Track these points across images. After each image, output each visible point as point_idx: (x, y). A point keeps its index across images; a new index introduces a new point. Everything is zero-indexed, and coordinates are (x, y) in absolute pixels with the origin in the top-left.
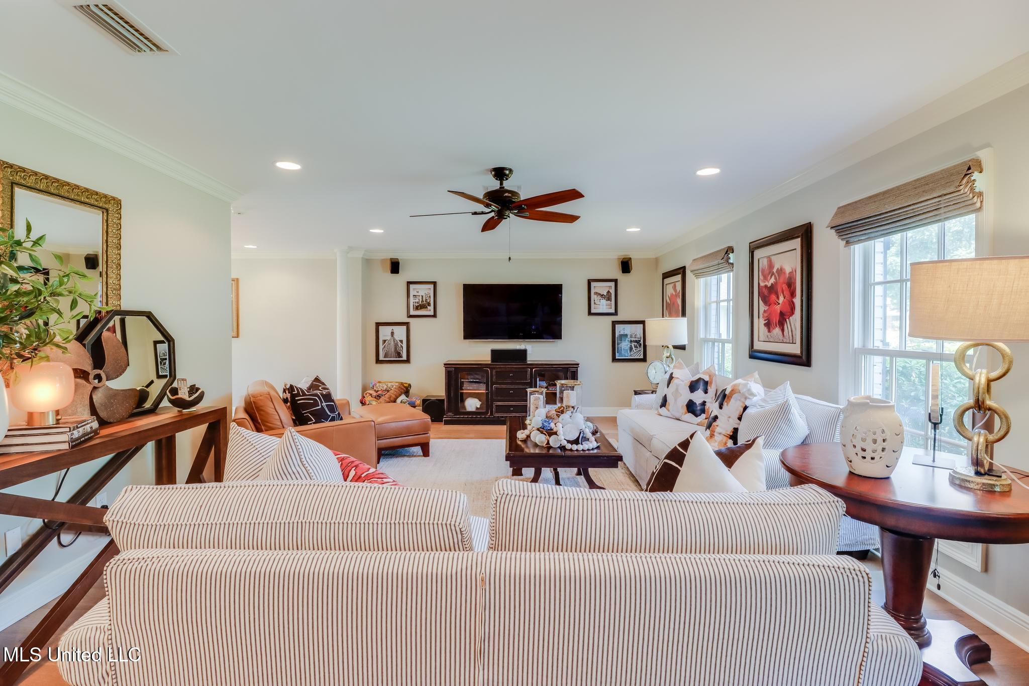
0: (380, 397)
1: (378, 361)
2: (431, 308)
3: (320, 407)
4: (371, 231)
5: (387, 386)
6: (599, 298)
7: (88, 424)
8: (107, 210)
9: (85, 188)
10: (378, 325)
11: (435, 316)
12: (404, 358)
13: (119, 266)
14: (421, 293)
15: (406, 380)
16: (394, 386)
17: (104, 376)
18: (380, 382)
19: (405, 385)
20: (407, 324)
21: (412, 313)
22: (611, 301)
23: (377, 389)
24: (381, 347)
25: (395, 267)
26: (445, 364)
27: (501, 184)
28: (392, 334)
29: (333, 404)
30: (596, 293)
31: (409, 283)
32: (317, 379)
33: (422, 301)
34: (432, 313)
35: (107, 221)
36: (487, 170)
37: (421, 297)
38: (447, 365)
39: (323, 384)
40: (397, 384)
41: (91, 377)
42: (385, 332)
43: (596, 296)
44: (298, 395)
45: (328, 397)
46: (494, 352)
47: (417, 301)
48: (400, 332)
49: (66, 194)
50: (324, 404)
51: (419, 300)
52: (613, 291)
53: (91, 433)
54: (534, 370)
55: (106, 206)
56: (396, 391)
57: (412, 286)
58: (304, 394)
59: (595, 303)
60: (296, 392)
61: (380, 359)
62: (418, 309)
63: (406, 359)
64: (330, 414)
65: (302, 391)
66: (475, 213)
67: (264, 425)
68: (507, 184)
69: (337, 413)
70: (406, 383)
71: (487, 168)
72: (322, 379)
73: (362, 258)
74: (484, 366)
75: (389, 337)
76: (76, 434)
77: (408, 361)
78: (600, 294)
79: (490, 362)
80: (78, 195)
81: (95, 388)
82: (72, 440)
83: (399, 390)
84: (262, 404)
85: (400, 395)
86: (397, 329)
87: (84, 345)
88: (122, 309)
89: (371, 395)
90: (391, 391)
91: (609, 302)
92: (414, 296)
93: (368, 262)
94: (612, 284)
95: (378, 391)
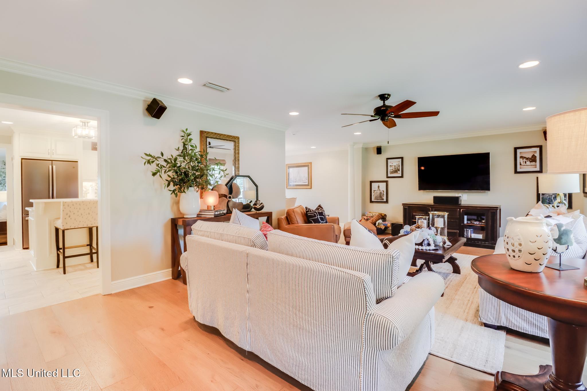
0: (368, 220)
1: (371, 202)
2: (400, 172)
3: (317, 218)
4: (355, 134)
5: (373, 214)
6: (525, 161)
7: (221, 211)
8: (235, 141)
9: (227, 135)
10: (371, 182)
11: (402, 177)
12: (385, 200)
13: (239, 160)
14: (395, 164)
15: (383, 212)
16: (376, 215)
17: (232, 197)
18: (370, 212)
19: (383, 215)
20: (387, 182)
21: (389, 175)
22: (536, 162)
23: (367, 216)
24: (373, 194)
25: (379, 151)
26: (403, 204)
27: (384, 102)
28: (379, 187)
29: (323, 217)
30: (521, 157)
31: (388, 159)
32: (320, 206)
33: (395, 169)
34: (400, 175)
35: (235, 145)
36: (376, 97)
37: (394, 166)
38: (404, 205)
39: (322, 208)
40: (378, 214)
41: (228, 197)
42: (375, 186)
43: (521, 159)
44: (308, 211)
45: (321, 214)
46: (435, 198)
47: (392, 168)
48: (383, 186)
49: (222, 138)
50: (319, 216)
51: (393, 168)
52: (537, 155)
53: (222, 214)
54: (461, 210)
55: (235, 140)
56: (376, 218)
57: (389, 161)
58: (311, 211)
59: (521, 164)
60: (307, 210)
61: (372, 201)
62: (393, 173)
63: (386, 201)
64: (320, 221)
65: (310, 210)
66: (370, 121)
67: (291, 222)
68: (387, 103)
69: (325, 221)
70: (383, 214)
71: (377, 96)
72: (322, 206)
73: (362, 148)
74: (427, 206)
75: (377, 189)
76: (216, 213)
77: (387, 202)
78: (525, 158)
79: (433, 204)
80: (226, 138)
81: (229, 201)
82: (215, 215)
83: (378, 217)
84: (290, 213)
85: (378, 220)
86: (380, 184)
87: (227, 187)
88: (240, 175)
89: (364, 218)
90: (374, 217)
91: (534, 163)
92: (390, 166)
93: (366, 150)
94: (538, 150)
95: (368, 217)
